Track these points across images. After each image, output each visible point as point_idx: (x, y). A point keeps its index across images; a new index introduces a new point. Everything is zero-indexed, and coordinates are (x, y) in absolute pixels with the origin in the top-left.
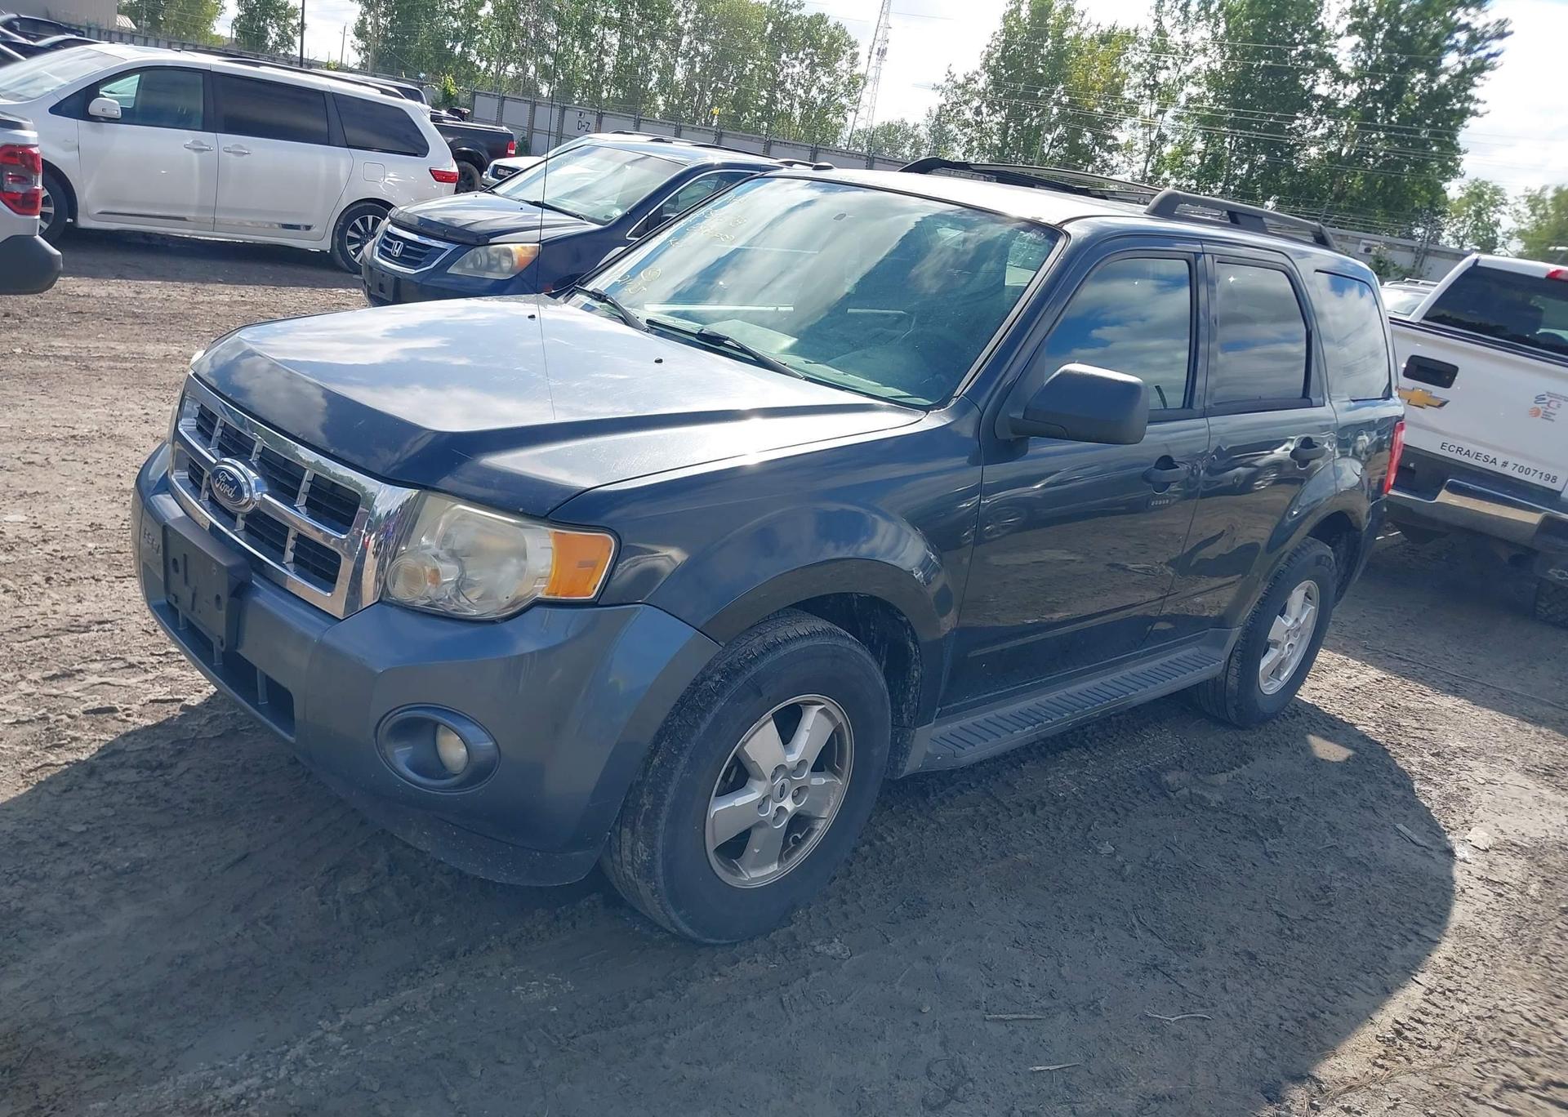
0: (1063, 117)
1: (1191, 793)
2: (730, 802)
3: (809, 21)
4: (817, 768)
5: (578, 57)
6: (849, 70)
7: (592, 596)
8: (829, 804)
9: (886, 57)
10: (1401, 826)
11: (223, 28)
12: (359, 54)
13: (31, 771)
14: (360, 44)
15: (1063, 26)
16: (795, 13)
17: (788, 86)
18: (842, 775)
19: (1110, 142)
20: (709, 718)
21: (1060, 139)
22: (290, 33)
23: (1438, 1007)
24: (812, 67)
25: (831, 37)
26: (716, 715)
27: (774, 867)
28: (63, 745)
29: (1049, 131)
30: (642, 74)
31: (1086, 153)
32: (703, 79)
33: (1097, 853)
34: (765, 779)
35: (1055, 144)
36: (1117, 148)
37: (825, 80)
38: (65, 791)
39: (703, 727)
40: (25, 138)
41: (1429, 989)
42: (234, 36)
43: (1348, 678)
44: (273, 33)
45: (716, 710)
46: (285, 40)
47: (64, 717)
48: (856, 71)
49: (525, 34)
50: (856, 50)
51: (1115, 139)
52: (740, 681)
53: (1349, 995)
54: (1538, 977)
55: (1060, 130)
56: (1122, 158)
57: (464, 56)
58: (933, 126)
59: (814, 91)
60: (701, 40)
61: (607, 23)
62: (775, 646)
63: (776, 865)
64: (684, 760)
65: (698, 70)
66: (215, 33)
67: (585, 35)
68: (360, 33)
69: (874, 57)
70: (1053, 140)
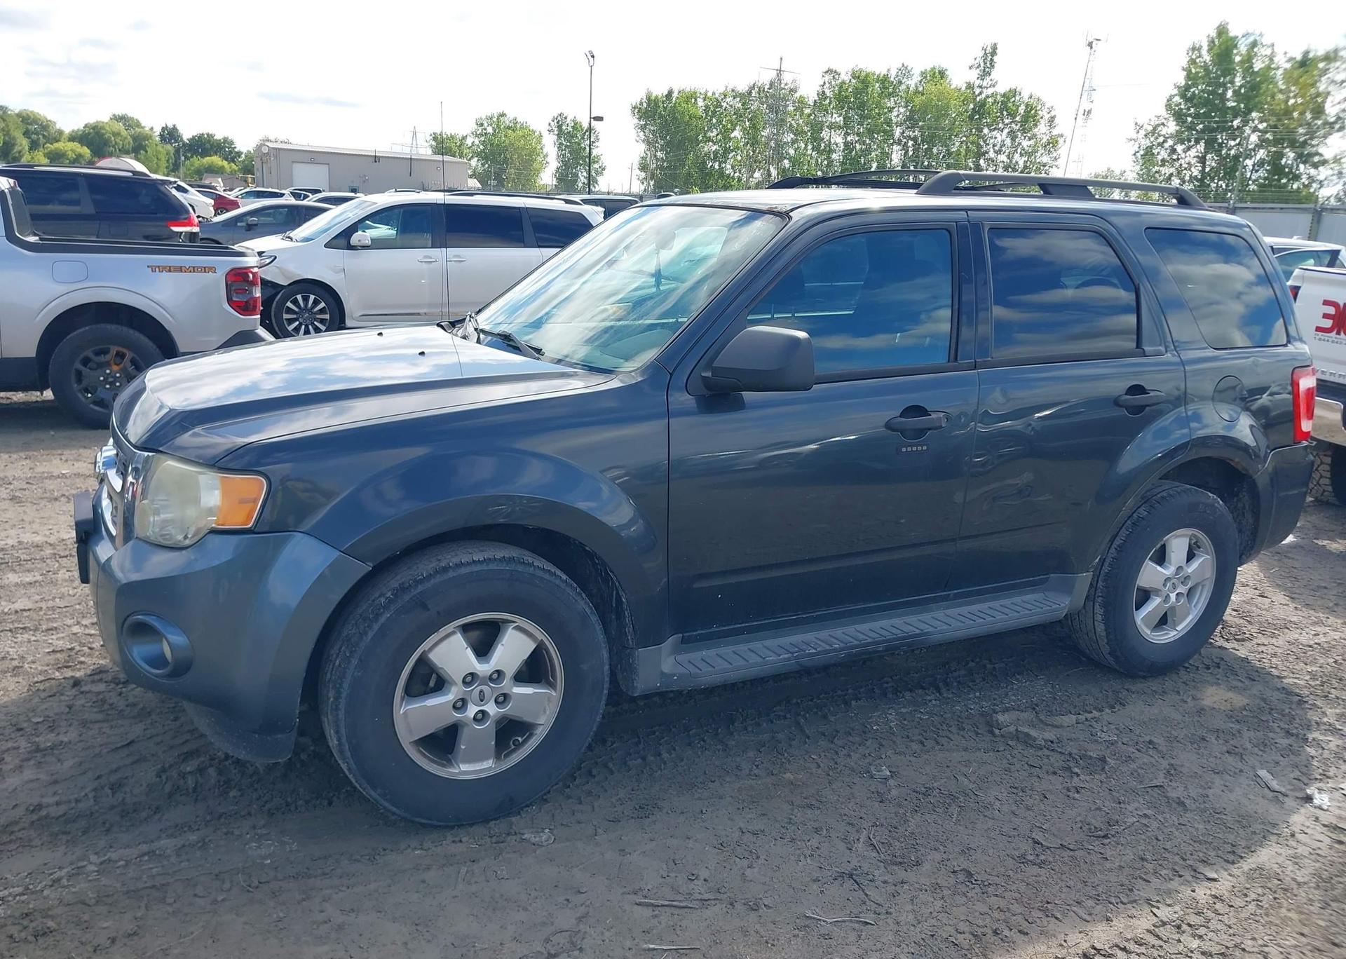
0: (1262, 143)
1: (1017, 730)
2: (424, 702)
3: (1004, 96)
4: (520, 678)
5: (811, 158)
6: (1048, 132)
7: (250, 526)
8: (545, 712)
9: (1091, 116)
10: (1263, 773)
11: (547, 178)
12: (643, 183)
13: (37, 682)
14: (643, 175)
15: (1249, 59)
16: (990, 91)
17: (992, 154)
18: (556, 686)
19: (1316, 159)
20: (376, 627)
21: (1261, 163)
22: (594, 175)
23: (1160, 939)
24: (1012, 135)
25: (1027, 105)
26: (383, 624)
27: (489, 763)
28: (70, 666)
29: (1249, 157)
30: (865, 163)
31: (1291, 172)
32: (915, 159)
33: (872, 777)
34: (456, 684)
35: (1257, 168)
36: (1324, 162)
37: (1026, 143)
38: (50, 696)
39: (371, 634)
40: (246, 262)
41: (1162, 921)
42: (555, 183)
43: (1315, 635)
44: (582, 178)
45: (382, 620)
46: (591, 180)
47: (86, 648)
48: (1055, 132)
49: (766, 144)
50: (1052, 114)
51: (1321, 155)
52: (407, 598)
53: (1057, 918)
54: (1323, 923)
55: (1262, 154)
56: (1330, 172)
57: (721, 170)
58: (1142, 170)
59: (1017, 156)
60: (912, 128)
61: (832, 126)
62: (445, 569)
63: (491, 761)
64: (355, 662)
65: (911, 153)
66: (542, 183)
67: (816, 139)
68: (643, 167)
69: (1080, 116)
70: (1254, 166)
